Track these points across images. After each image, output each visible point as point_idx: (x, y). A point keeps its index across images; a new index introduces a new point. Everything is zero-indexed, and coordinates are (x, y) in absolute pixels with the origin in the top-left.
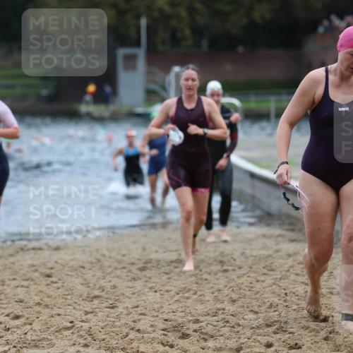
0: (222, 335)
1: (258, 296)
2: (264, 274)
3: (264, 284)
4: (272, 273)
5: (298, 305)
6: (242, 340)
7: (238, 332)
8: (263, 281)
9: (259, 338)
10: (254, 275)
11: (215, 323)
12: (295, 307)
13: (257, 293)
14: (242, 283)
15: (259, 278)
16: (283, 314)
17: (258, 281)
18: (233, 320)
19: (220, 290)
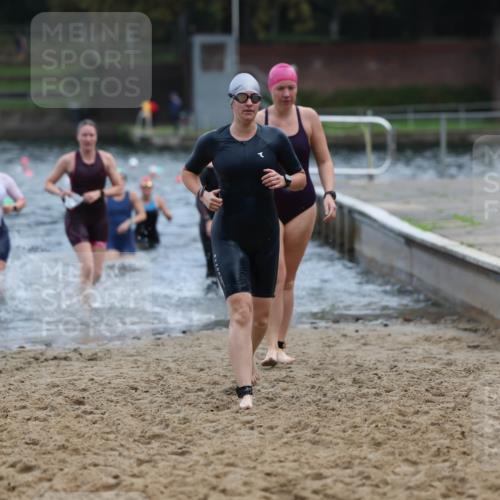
1: (416, 436)
2: (428, 401)
4: (440, 399)
7: (385, 494)
8: (427, 413)
10: (411, 402)
11: (348, 480)
13: (416, 431)
16: (458, 467)
17: (417, 412)
18: (376, 475)
19: (356, 427)
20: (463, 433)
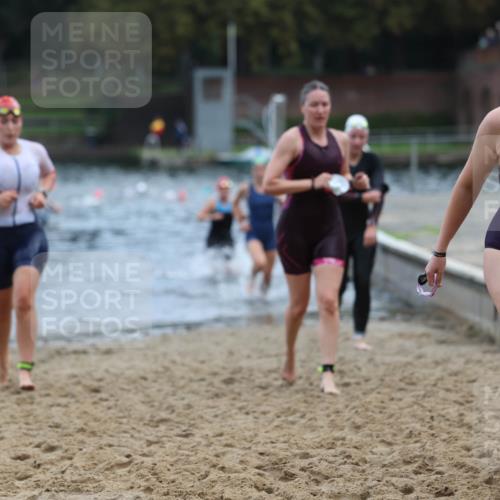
0: (341, 476)
1: (391, 420)
3: (401, 404)
4: (412, 387)
5: (448, 433)
6: (370, 483)
7: (364, 471)
8: (400, 400)
9: (394, 480)
10: (387, 390)
11: (331, 459)
12: (445, 436)
13: (391, 416)
14: (370, 402)
15: (394, 395)
16: (427, 447)
17: (392, 399)
18: (356, 454)
19: (338, 412)
20: (432, 418)
